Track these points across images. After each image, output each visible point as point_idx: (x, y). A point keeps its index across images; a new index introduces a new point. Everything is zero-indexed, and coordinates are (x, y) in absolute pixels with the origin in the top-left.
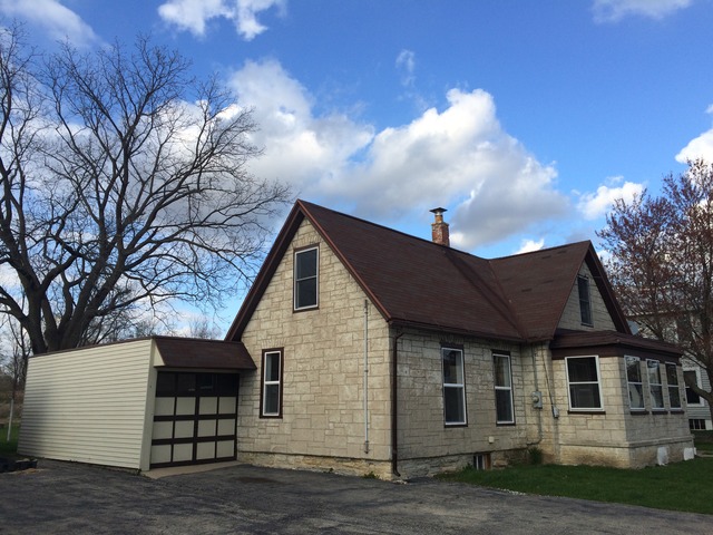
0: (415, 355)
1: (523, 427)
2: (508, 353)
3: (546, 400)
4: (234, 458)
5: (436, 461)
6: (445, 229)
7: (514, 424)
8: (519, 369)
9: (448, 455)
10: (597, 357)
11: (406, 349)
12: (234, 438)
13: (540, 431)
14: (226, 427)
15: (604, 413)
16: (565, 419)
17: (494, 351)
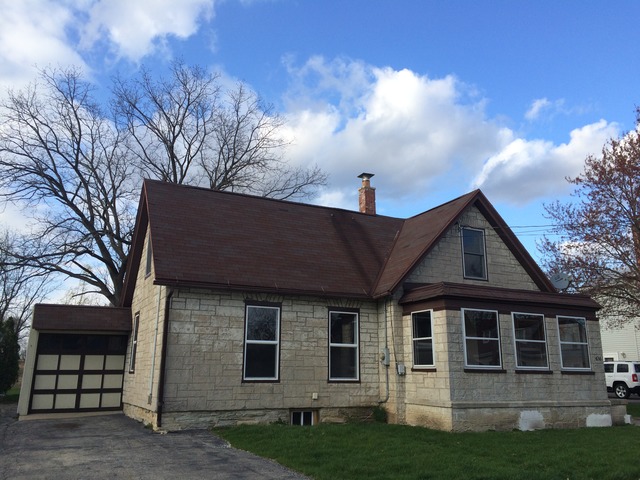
0: (204, 313)
1: (374, 385)
2: (357, 310)
3: (392, 357)
4: (121, 407)
5: (226, 414)
6: (370, 195)
7: (359, 382)
8: (373, 326)
9: (244, 409)
10: (432, 310)
11: (192, 308)
12: (120, 390)
13: (388, 388)
14: (111, 381)
15: (435, 370)
16: (409, 377)
17: (330, 309)
